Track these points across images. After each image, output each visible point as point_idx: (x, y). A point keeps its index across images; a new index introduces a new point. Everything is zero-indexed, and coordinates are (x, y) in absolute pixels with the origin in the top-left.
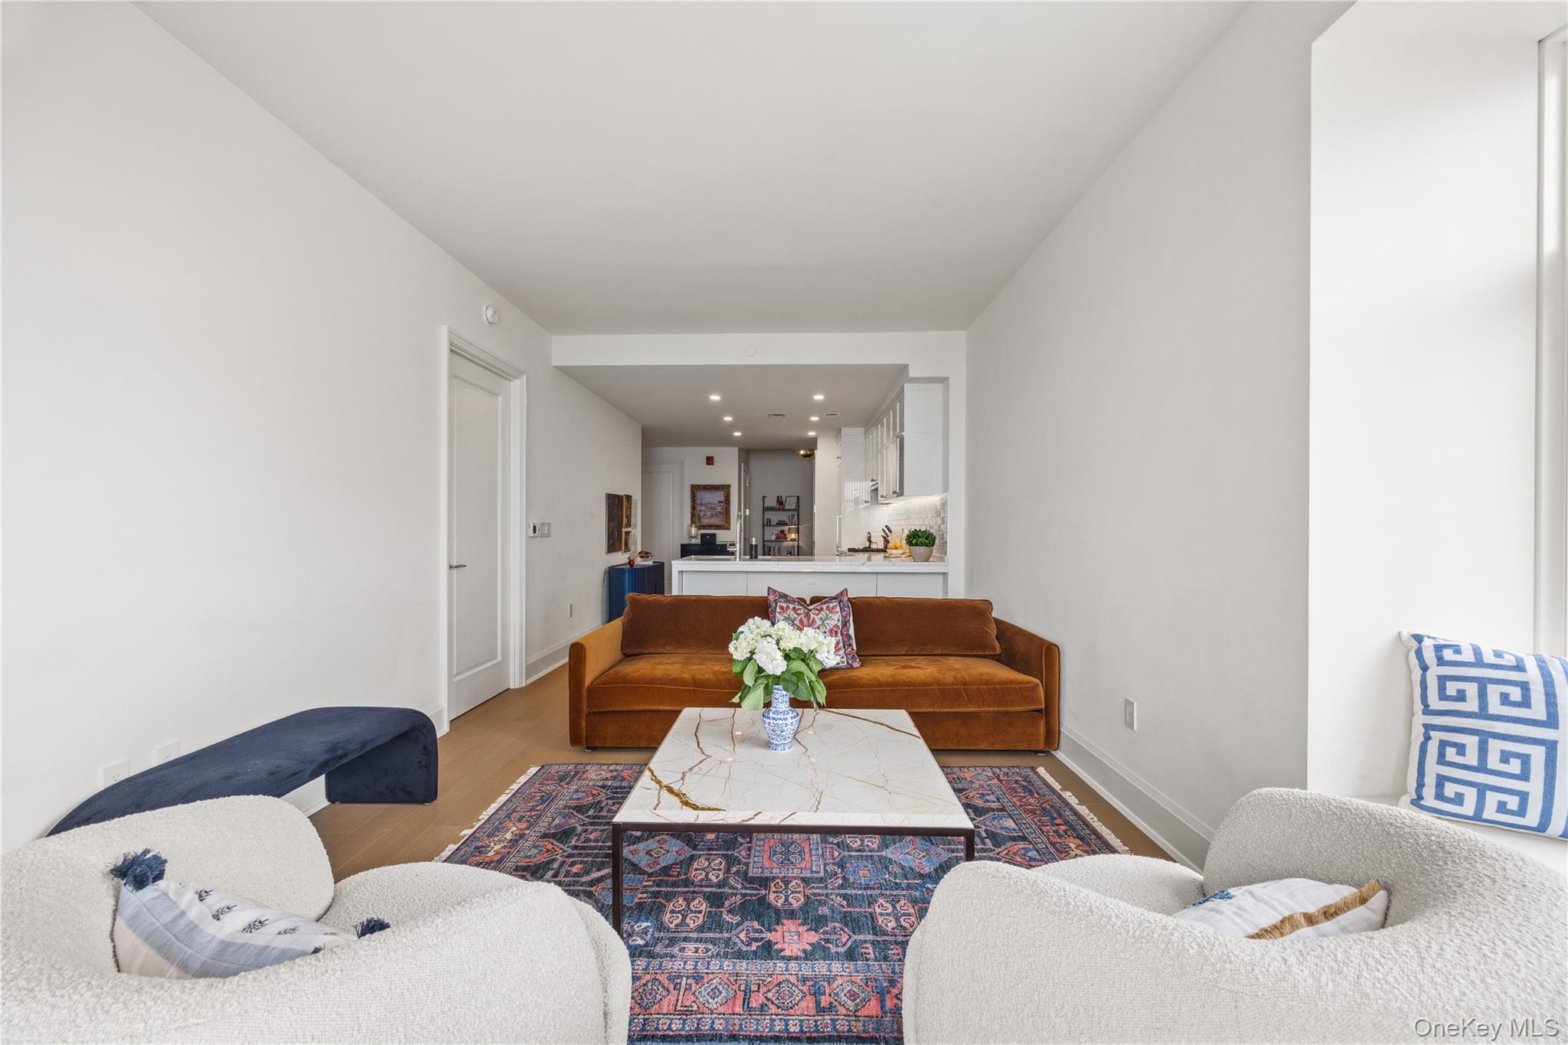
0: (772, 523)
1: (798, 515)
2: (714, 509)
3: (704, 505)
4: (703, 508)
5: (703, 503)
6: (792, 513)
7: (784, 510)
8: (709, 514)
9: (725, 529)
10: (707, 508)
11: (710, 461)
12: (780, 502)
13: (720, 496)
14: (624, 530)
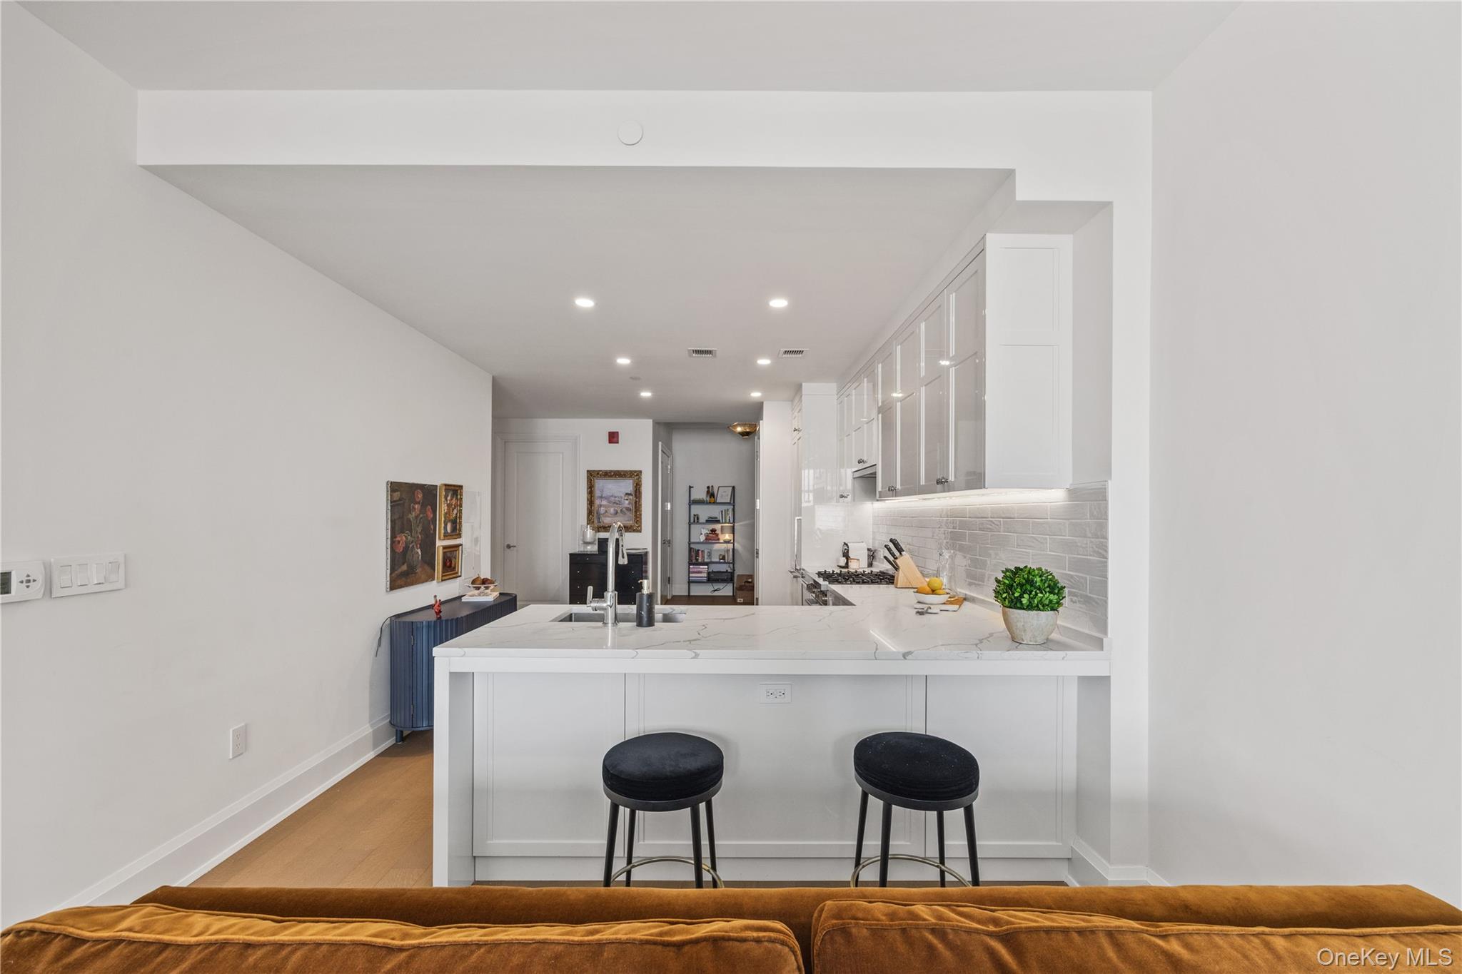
0: (701, 521)
1: (734, 510)
2: (619, 503)
3: (606, 498)
4: (604, 502)
5: (603, 496)
6: (726, 507)
7: (715, 503)
8: (612, 510)
9: (634, 531)
10: (610, 502)
11: (613, 437)
12: (711, 494)
13: (627, 486)
14: (440, 543)
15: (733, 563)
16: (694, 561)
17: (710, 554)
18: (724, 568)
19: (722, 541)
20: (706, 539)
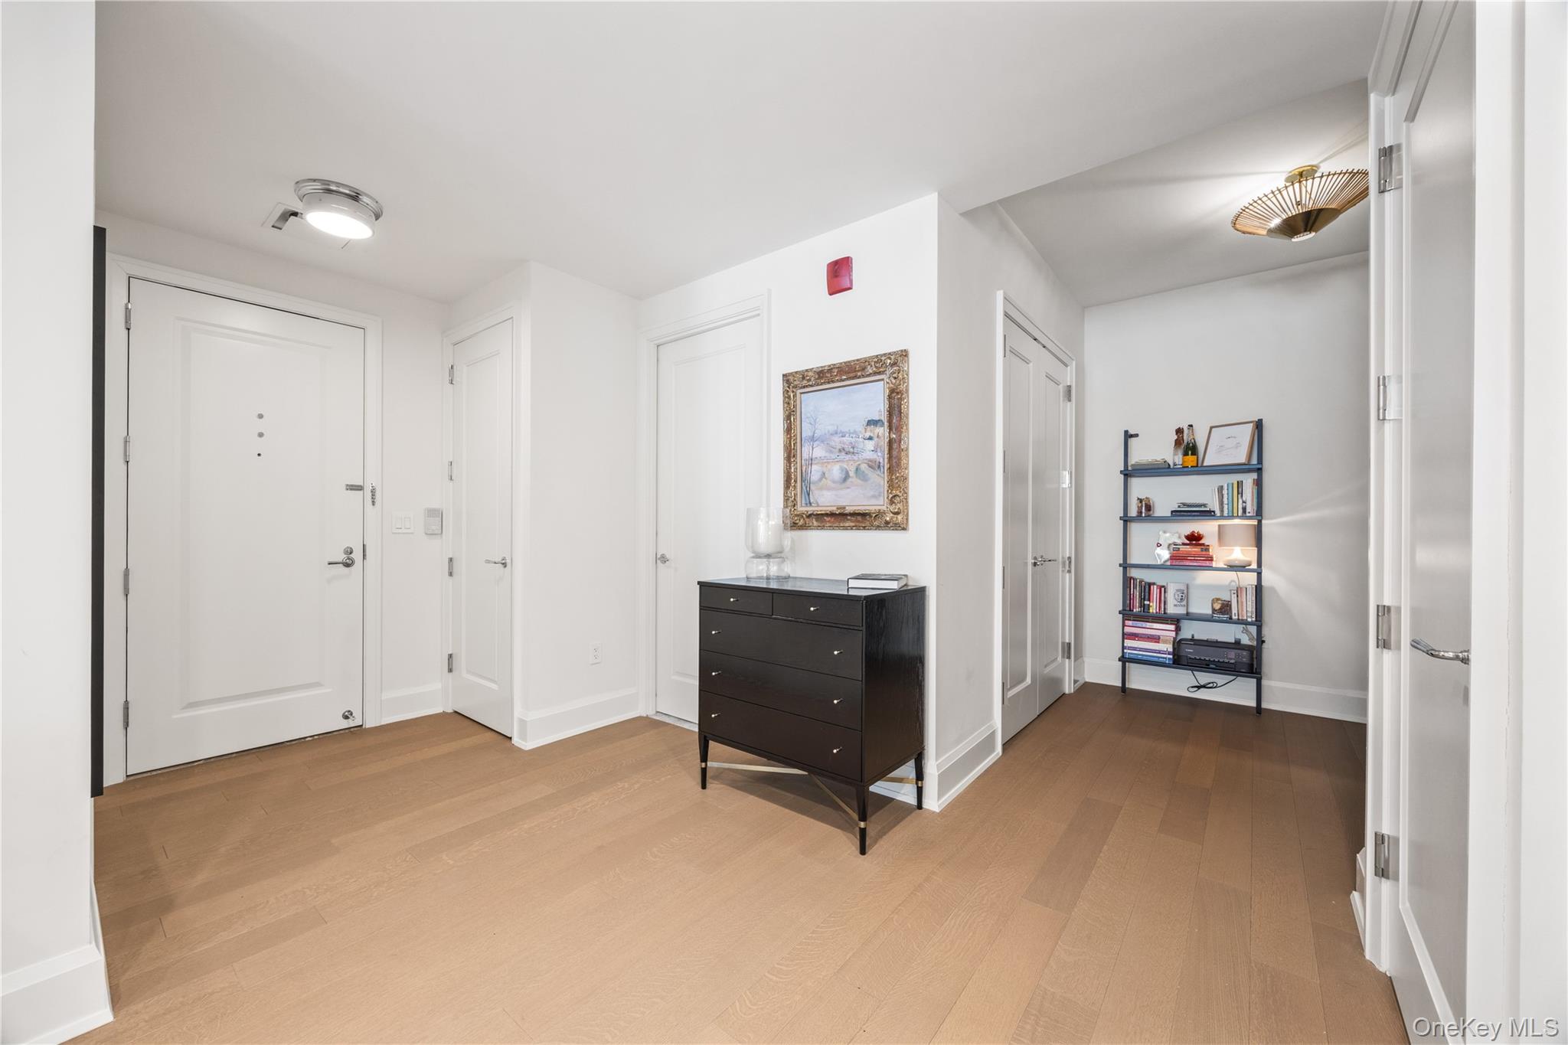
0: (1158, 514)
1: (1259, 484)
2: (849, 451)
3: (822, 440)
4: (819, 452)
5: (819, 433)
6: (1234, 478)
7: (1200, 470)
8: (836, 472)
9: (887, 525)
10: (830, 449)
11: (839, 274)
12: (1187, 447)
13: (872, 398)
15: (1259, 622)
16: (1137, 610)
17: (1184, 596)
18: (1226, 633)
19: (1222, 565)
20: (1173, 558)
